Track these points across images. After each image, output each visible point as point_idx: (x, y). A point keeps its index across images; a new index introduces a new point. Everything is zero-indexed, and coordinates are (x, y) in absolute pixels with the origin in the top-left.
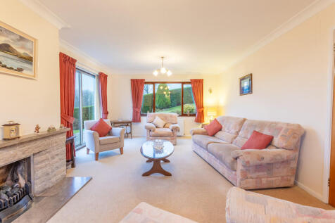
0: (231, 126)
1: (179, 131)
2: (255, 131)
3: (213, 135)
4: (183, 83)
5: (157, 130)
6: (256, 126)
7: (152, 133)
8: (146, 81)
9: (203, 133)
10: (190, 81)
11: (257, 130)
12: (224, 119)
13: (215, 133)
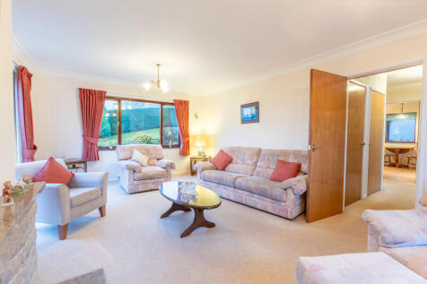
0: (247, 157)
1: (174, 168)
2: (279, 161)
3: (223, 169)
4: (163, 104)
5: (144, 170)
6: (278, 155)
7: (137, 175)
8: (107, 95)
9: (211, 168)
10: (173, 102)
11: (281, 158)
12: (233, 150)
13: (226, 167)
